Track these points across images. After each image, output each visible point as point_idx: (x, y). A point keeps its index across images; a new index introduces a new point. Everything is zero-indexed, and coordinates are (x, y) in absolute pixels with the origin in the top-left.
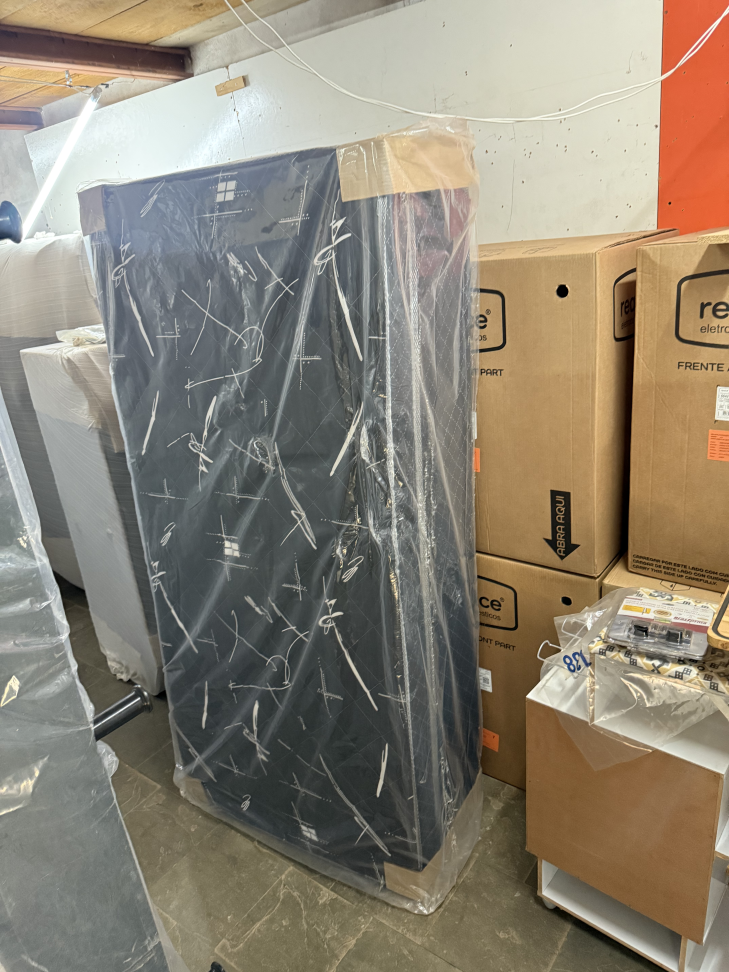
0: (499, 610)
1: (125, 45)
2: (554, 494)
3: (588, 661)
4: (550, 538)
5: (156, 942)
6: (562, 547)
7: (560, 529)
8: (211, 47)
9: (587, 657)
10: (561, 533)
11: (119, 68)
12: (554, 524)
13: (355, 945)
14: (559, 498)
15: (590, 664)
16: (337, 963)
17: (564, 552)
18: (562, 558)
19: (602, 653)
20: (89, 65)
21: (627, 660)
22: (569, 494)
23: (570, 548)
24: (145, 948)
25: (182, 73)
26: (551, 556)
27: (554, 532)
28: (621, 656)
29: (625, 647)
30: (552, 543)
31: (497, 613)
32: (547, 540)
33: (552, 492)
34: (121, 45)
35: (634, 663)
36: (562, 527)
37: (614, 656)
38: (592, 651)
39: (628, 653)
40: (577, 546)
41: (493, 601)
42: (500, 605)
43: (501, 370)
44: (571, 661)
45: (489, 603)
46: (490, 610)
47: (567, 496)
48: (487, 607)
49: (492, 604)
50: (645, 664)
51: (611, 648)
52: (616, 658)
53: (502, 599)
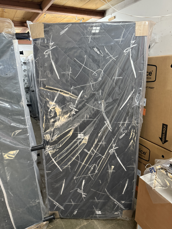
0: (145, 155)
1: (90, 10)
2: (163, 125)
3: (155, 171)
4: (161, 137)
5: (38, 201)
6: (163, 140)
7: (163, 135)
8: (110, 10)
9: (155, 169)
10: (164, 137)
11: (88, 15)
12: (162, 133)
13: (86, 224)
14: (165, 126)
15: (156, 172)
16: (80, 226)
17: (164, 142)
18: (163, 144)
19: (159, 169)
20: (81, 15)
21: (165, 173)
22: (167, 125)
23: (166, 141)
24: (36, 201)
25: (102, 17)
26: (160, 143)
27: (162, 136)
28: (164, 172)
29: (166, 169)
30: (161, 139)
31: (144, 156)
32: (160, 138)
33: (163, 124)
34: (89, 10)
35: (167, 175)
36: (164, 135)
37: (162, 171)
38: (157, 168)
39: (166, 172)
40: (167, 141)
41: (144, 152)
42: (145, 154)
43: (154, 87)
44: (151, 170)
45: (143, 152)
46: (143, 154)
47: (167, 126)
48: (142, 153)
49: (144, 153)
50: (170, 176)
51: (162, 169)
52: (163, 172)
53: (146, 152)
